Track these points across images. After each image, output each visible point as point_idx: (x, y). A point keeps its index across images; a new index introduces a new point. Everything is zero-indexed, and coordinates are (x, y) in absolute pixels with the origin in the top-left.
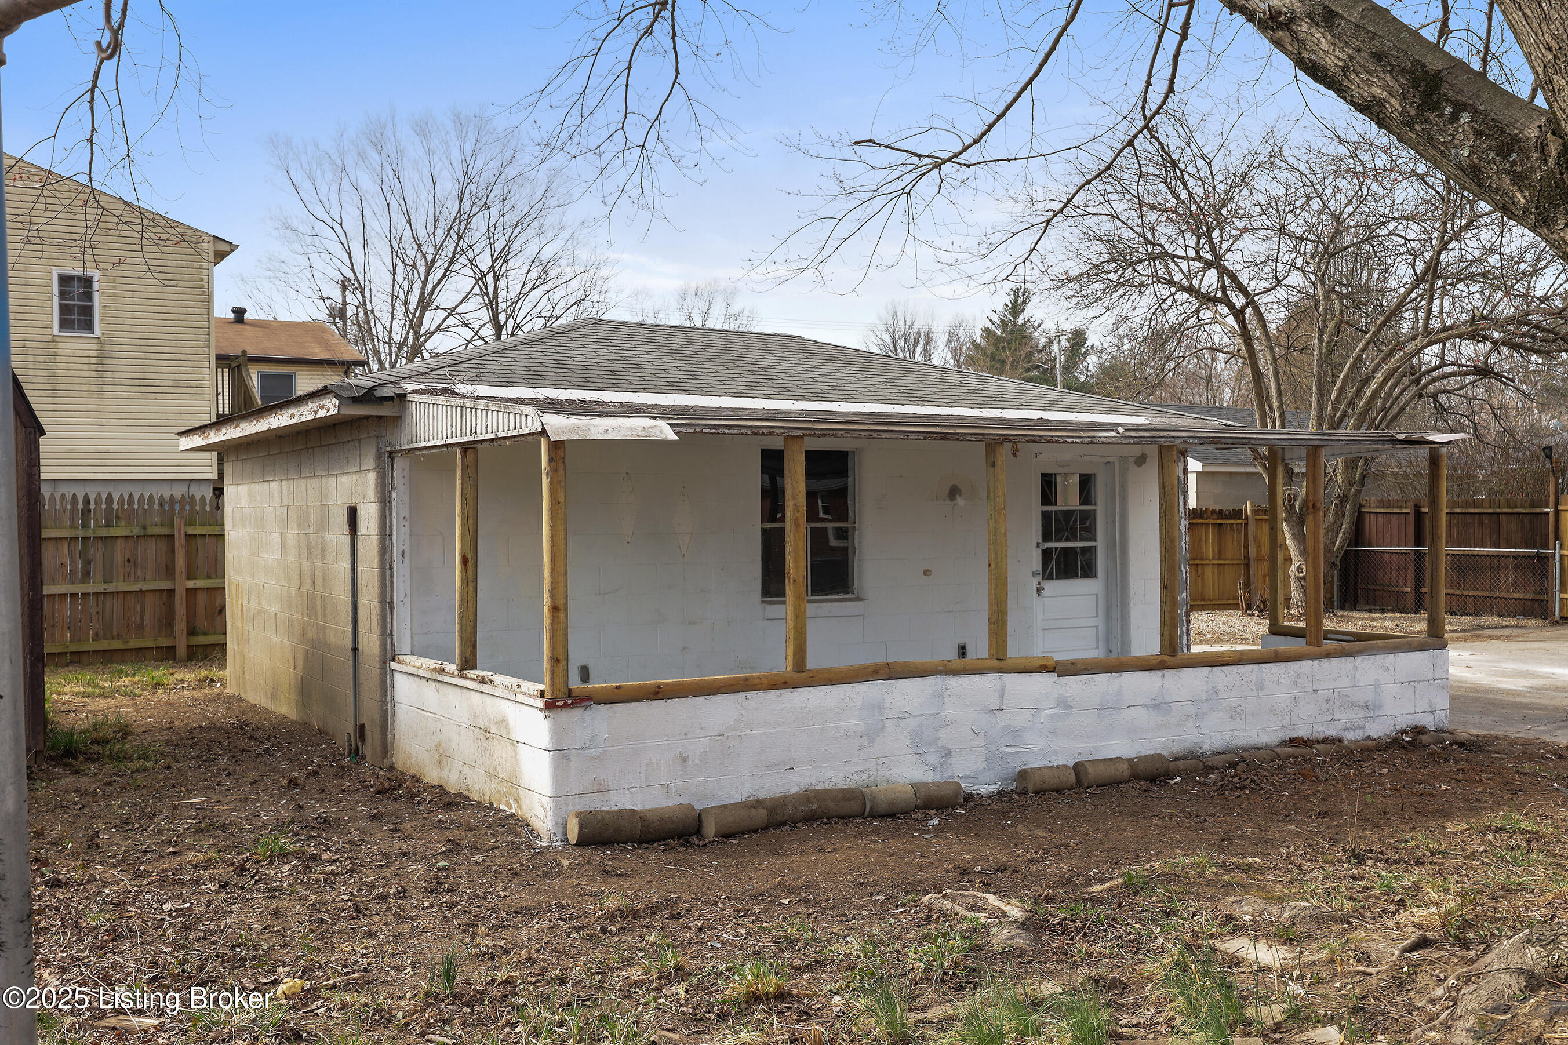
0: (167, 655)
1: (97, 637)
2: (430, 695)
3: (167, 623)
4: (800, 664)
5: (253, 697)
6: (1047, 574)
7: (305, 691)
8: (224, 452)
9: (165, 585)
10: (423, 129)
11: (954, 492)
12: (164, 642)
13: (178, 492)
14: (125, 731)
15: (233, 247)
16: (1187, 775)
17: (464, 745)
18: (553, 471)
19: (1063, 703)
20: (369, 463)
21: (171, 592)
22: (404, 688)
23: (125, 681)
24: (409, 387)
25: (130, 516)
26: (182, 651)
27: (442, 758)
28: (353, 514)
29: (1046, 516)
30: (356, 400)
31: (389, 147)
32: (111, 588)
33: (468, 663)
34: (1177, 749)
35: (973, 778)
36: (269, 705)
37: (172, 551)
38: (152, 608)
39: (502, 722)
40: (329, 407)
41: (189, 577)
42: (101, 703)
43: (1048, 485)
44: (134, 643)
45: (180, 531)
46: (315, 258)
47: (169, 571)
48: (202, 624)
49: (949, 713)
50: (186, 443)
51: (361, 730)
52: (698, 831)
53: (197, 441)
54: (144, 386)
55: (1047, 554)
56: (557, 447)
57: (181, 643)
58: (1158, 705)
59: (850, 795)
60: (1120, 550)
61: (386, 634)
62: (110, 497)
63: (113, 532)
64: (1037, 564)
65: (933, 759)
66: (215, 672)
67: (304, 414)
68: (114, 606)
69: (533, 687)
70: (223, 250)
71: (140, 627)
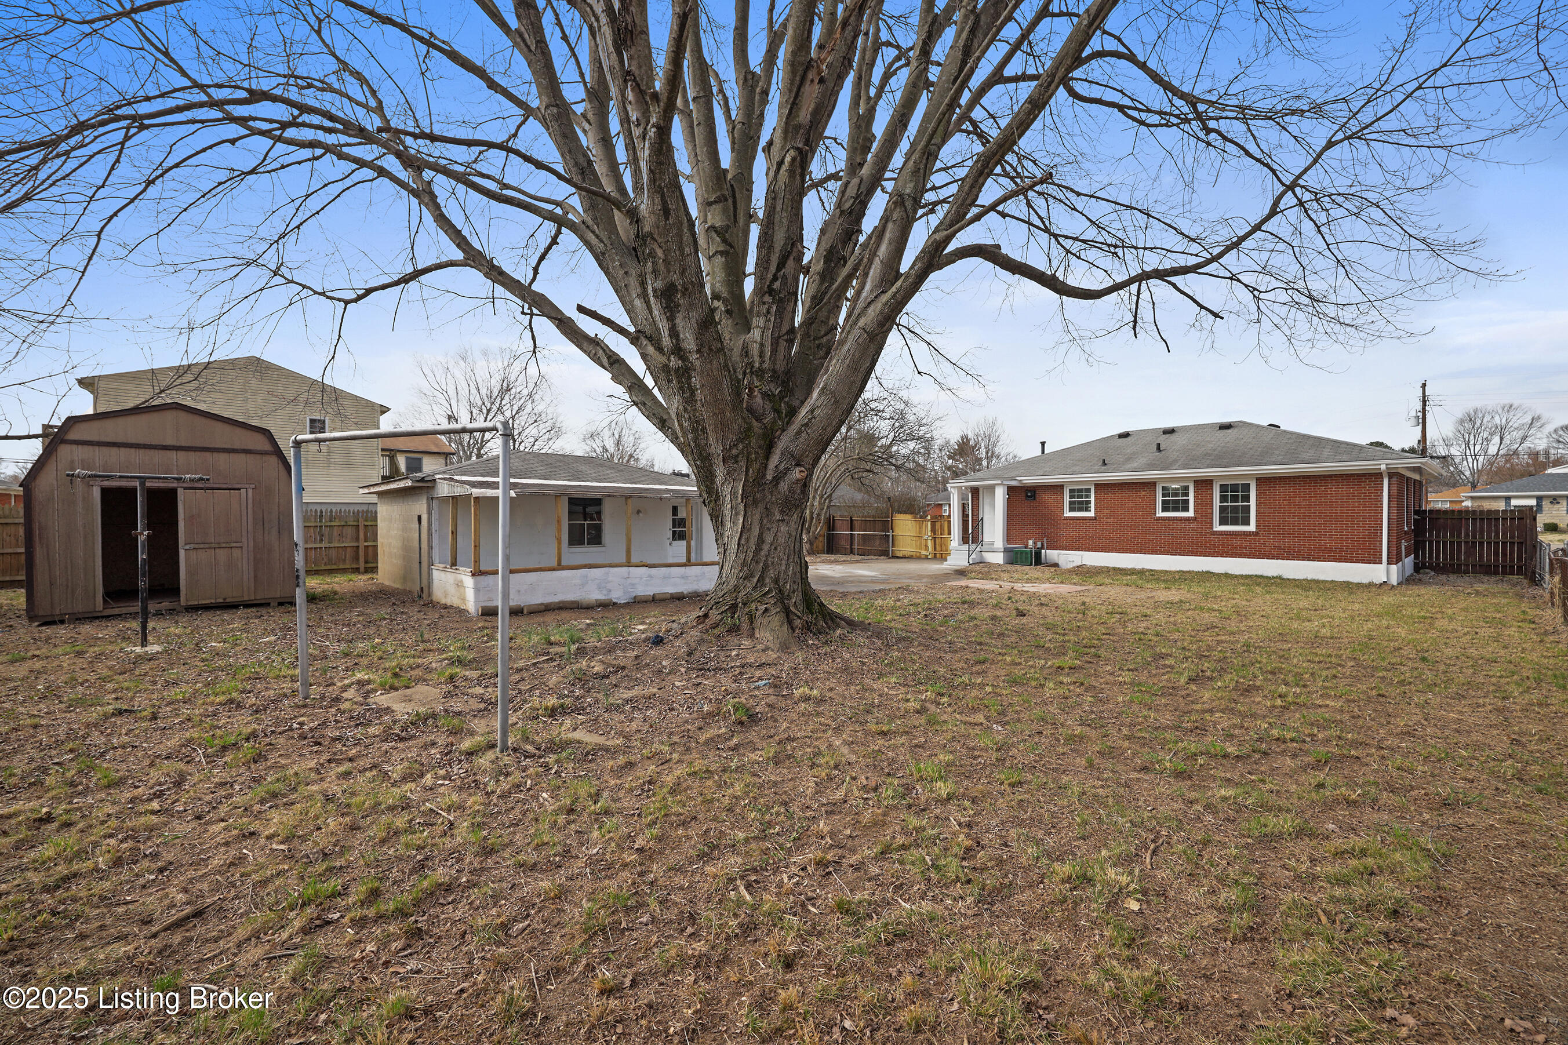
0: (357, 571)
1: (325, 564)
2: (442, 574)
3: (356, 558)
4: (559, 563)
5: (387, 583)
6: (674, 539)
7: (405, 578)
8: (380, 494)
9: (355, 544)
10: (485, 353)
11: (639, 512)
12: (355, 566)
13: (365, 508)
14: (335, 593)
15: (389, 409)
16: (690, 598)
17: (452, 590)
18: (475, 505)
19: (650, 576)
20: (425, 501)
21: (358, 547)
22: (436, 574)
23: (337, 579)
24: (438, 476)
25: (340, 518)
26: (362, 569)
27: (446, 595)
28: (419, 518)
29: (674, 520)
30: (418, 481)
31: (470, 360)
32: (332, 545)
33: (454, 564)
34: (690, 590)
35: (619, 598)
36: (392, 585)
37: (358, 531)
38: (349, 553)
39: (462, 581)
40: (409, 483)
41: (366, 541)
42: (326, 586)
43: (675, 510)
44: (341, 567)
45: (361, 523)
46: (434, 406)
47: (357, 539)
48: (370, 559)
49: (610, 579)
50: (362, 491)
51: (422, 589)
52: (522, 612)
53: (366, 491)
54: (348, 465)
55: (674, 533)
56: (476, 498)
57: (362, 566)
58: (683, 577)
59: (573, 602)
60: (700, 531)
61: (430, 557)
62: (331, 511)
63: (333, 524)
64: (670, 534)
65: (605, 592)
66: (375, 576)
67: (402, 484)
68: (333, 553)
69: (469, 570)
70: (384, 410)
71: (344, 560)
